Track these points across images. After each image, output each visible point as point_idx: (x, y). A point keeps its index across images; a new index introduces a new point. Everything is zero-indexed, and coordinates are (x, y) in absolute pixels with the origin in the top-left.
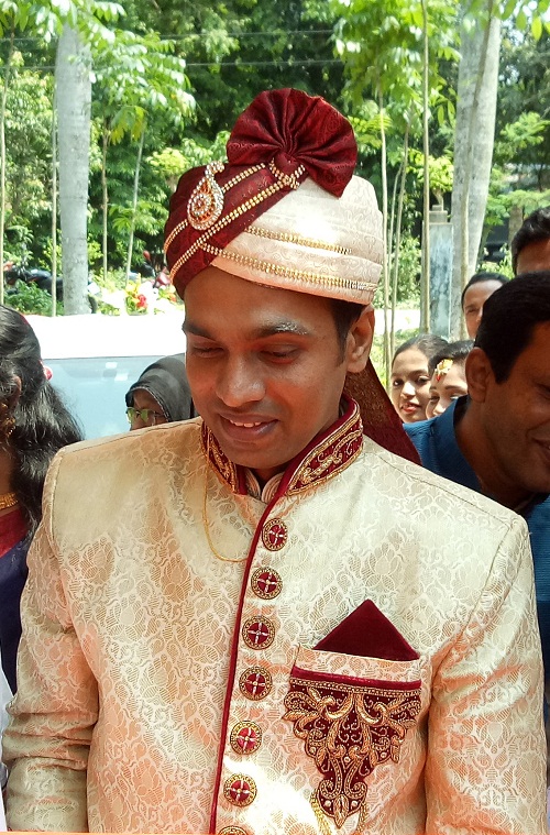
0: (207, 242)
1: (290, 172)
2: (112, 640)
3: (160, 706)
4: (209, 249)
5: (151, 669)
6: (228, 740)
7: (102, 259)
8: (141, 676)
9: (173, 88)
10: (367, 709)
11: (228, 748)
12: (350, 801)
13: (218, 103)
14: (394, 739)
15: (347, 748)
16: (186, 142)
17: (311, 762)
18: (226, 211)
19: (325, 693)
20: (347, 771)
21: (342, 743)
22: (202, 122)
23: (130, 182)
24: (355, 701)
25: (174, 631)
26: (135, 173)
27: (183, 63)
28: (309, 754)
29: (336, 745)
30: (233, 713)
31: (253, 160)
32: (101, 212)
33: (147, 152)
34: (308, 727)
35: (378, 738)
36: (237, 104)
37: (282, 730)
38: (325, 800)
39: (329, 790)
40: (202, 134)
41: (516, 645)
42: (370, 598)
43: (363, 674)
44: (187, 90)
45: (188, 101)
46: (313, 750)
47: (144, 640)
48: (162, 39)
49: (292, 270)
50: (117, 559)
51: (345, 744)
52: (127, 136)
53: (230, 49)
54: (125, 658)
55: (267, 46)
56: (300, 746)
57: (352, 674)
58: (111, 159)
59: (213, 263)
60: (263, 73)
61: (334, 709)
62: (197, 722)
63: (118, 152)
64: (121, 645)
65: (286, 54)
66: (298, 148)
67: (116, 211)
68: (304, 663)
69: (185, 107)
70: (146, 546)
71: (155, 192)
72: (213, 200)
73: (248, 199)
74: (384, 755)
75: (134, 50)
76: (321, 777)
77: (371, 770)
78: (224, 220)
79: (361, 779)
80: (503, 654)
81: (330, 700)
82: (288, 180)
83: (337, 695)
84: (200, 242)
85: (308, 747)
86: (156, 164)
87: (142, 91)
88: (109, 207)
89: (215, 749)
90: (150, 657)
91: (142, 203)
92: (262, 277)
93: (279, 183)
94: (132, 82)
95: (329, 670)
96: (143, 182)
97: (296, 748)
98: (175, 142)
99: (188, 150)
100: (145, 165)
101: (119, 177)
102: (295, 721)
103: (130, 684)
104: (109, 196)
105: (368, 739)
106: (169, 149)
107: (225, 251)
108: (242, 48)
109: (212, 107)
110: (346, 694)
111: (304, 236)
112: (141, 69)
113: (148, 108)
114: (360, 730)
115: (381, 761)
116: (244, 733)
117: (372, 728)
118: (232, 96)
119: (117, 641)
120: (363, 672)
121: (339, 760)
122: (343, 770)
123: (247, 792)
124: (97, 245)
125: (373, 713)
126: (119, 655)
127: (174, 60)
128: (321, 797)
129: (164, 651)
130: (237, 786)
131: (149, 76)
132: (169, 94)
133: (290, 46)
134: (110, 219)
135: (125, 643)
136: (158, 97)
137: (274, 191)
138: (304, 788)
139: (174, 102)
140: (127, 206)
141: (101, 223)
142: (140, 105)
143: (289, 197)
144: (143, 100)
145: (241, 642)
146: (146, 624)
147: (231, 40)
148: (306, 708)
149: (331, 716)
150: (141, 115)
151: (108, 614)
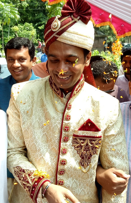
0: (56, 34)
1: (76, 18)
2: (34, 130)
3: (45, 144)
4: (56, 36)
5: (42, 136)
6: (61, 152)
7: (2, 48)
8: (40, 138)
9: (15, 14)
10: (90, 143)
11: (61, 153)
12: (88, 163)
13: (25, 17)
14: (97, 149)
15: (86, 152)
16: (19, 25)
17: (78, 155)
18: (61, 27)
19: (81, 139)
20: (87, 157)
21: (85, 151)
22: (22, 20)
23: (8, 33)
24: (88, 141)
25: (48, 128)
26: (9, 31)
27: (17, 9)
28: (78, 153)
29: (84, 151)
30: (61, 146)
31: (68, 15)
32: (2, 39)
33: (11, 26)
34: (77, 147)
35: (93, 149)
36: (28, 17)
37: (72, 148)
38: (82, 163)
39: (83, 161)
40: (22, 23)
41: (121, 128)
42: (89, 118)
43: (89, 135)
44: (18, 14)
45: (18, 17)
46: (79, 152)
47: (40, 130)
48: (13, 4)
49: (76, 41)
50: (34, 112)
51: (86, 151)
52: (7, 24)
53: (27, 6)
54: (37, 134)
55: (34, 5)
56: (76, 152)
57: (87, 135)
58: (4, 28)
59: (57, 40)
60: (34, 11)
61: (83, 143)
62: (54, 147)
63: (5, 27)
64: (36, 131)
65: (38, 7)
66: (79, 12)
67: (5, 39)
68: (76, 133)
69: (18, 18)
70: (40, 109)
71: (12, 35)
72: (58, 24)
73: (66, 24)
74: (94, 153)
75: (8, 7)
76: (81, 158)
77: (92, 156)
78: (60, 29)
79: (90, 158)
80: (119, 130)
81: (82, 141)
82: (76, 20)
83: (83, 140)
84: (54, 35)
85: (78, 152)
86: (13, 29)
87: (10, 15)
88: (4, 38)
89: (58, 153)
90: (42, 134)
91: (10, 37)
92: (69, 43)
93: (74, 20)
94: (8, 13)
95: (81, 134)
96: (10, 33)
97: (75, 152)
98: (16, 25)
99: (19, 26)
100: (10, 29)
101: (5, 32)
102: (74, 146)
103: (38, 140)
104: (4, 36)
105: (91, 150)
106: (15, 26)
107: (61, 36)
108: (29, 5)
109: (23, 17)
110: (85, 140)
111: (79, 33)
112: (9, 11)
113: (11, 18)
114: (89, 147)
115: (94, 154)
116: (64, 150)
117: (92, 147)
118: (28, 15)
119: (35, 131)
120: (89, 134)
121: (85, 154)
122: (86, 157)
123: (65, 163)
124: (1, 45)
125: (92, 144)
126: (35, 134)
127: (16, 9)
128: (81, 163)
129: (46, 132)
130: (63, 161)
131: (10, 12)
132: (14, 15)
133: (39, 5)
134: (4, 40)
135: (37, 131)
136: (12, 16)
137: (72, 22)
138: (77, 161)
139: (16, 17)
140: (7, 38)
141: (2, 41)
142: (9, 18)
143: (76, 24)
144: (9, 17)
145: (63, 131)
146: (41, 126)
147: (27, 4)
148: (77, 143)
149: (82, 145)
150: (10, 20)
151: (32, 125)
